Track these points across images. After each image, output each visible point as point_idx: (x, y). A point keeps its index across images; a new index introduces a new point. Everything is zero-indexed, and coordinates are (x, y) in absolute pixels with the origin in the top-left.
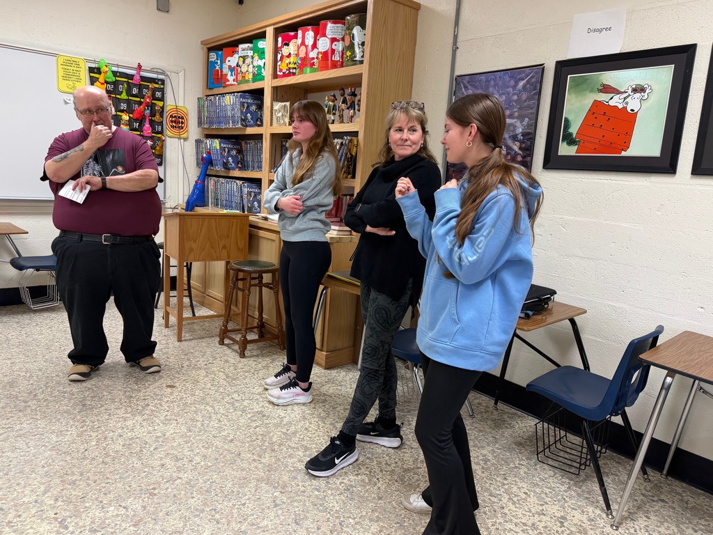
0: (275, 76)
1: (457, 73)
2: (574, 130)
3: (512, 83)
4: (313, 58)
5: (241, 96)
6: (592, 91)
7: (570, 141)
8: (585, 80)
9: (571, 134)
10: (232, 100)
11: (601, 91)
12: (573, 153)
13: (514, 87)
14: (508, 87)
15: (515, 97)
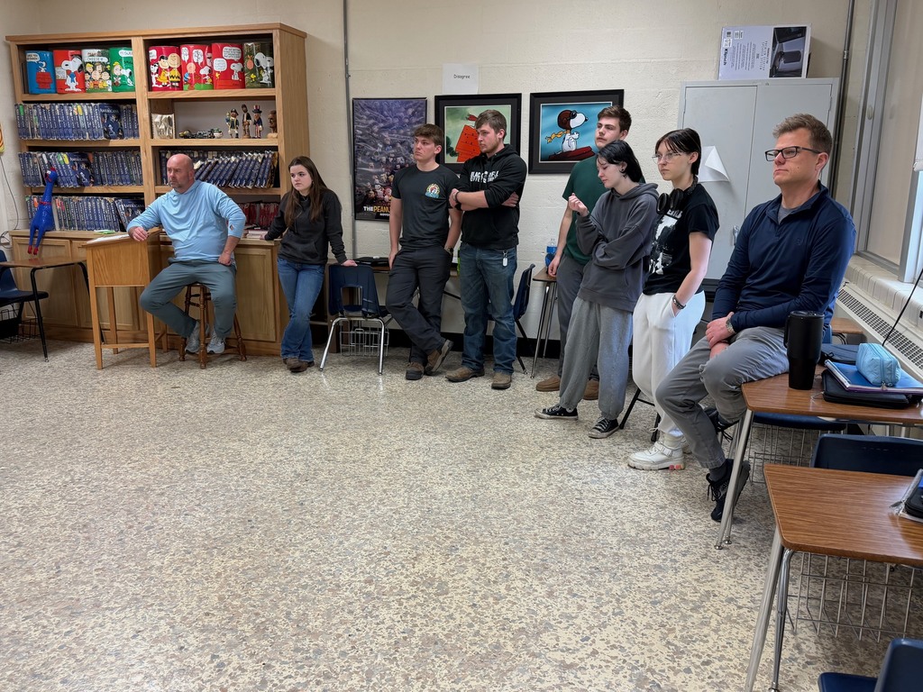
0: (150, 88)
1: (352, 96)
2: (454, 145)
3: (403, 109)
4: (205, 75)
5: (101, 107)
6: (462, 119)
7: (453, 154)
8: (457, 111)
9: (452, 149)
10: (86, 110)
11: (468, 119)
12: (456, 162)
13: (405, 112)
14: (400, 112)
15: (407, 121)
